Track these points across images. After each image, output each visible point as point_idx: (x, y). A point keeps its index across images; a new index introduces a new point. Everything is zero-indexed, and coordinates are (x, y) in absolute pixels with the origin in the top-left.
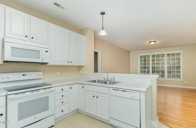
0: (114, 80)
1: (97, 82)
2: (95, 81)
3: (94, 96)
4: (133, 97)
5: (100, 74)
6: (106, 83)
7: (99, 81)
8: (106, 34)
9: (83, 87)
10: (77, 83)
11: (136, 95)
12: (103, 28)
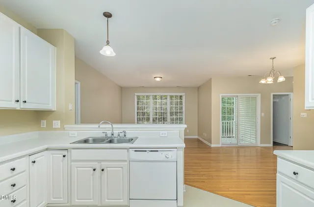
0: (125, 135)
1: (91, 142)
2: (86, 141)
3: (94, 170)
4: (168, 158)
5: (99, 127)
6: (111, 142)
7: (95, 141)
8: (114, 54)
9: (64, 156)
10: (47, 149)
11: (172, 155)
12: (108, 43)
